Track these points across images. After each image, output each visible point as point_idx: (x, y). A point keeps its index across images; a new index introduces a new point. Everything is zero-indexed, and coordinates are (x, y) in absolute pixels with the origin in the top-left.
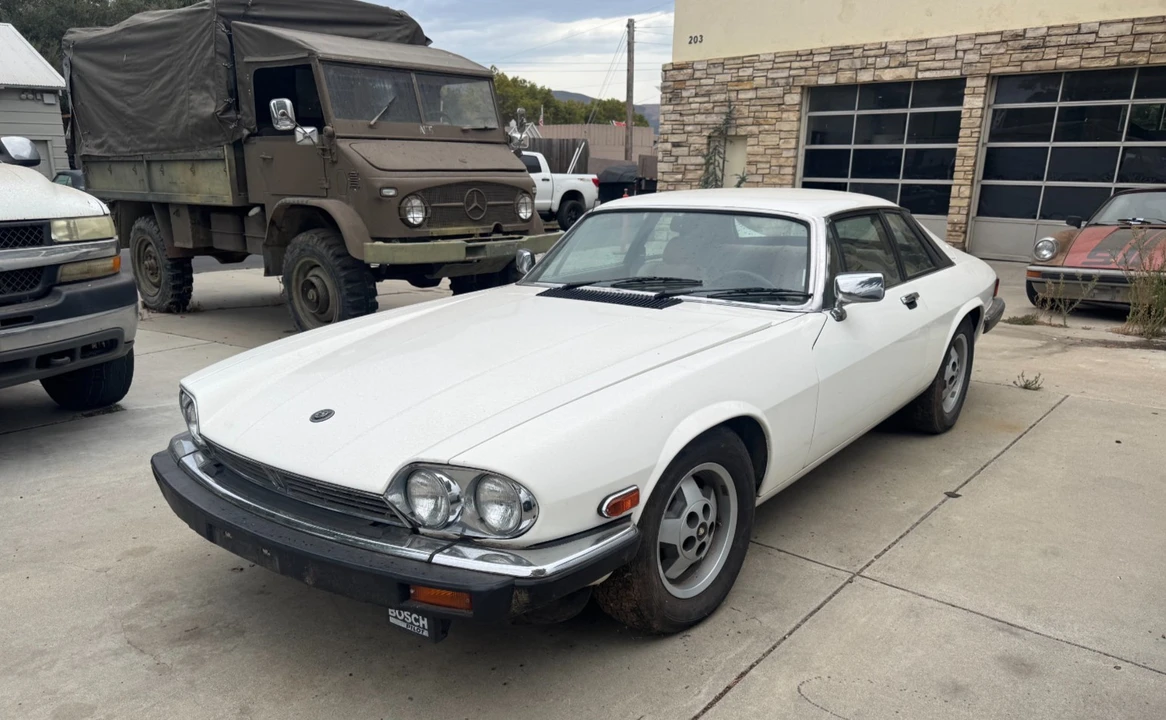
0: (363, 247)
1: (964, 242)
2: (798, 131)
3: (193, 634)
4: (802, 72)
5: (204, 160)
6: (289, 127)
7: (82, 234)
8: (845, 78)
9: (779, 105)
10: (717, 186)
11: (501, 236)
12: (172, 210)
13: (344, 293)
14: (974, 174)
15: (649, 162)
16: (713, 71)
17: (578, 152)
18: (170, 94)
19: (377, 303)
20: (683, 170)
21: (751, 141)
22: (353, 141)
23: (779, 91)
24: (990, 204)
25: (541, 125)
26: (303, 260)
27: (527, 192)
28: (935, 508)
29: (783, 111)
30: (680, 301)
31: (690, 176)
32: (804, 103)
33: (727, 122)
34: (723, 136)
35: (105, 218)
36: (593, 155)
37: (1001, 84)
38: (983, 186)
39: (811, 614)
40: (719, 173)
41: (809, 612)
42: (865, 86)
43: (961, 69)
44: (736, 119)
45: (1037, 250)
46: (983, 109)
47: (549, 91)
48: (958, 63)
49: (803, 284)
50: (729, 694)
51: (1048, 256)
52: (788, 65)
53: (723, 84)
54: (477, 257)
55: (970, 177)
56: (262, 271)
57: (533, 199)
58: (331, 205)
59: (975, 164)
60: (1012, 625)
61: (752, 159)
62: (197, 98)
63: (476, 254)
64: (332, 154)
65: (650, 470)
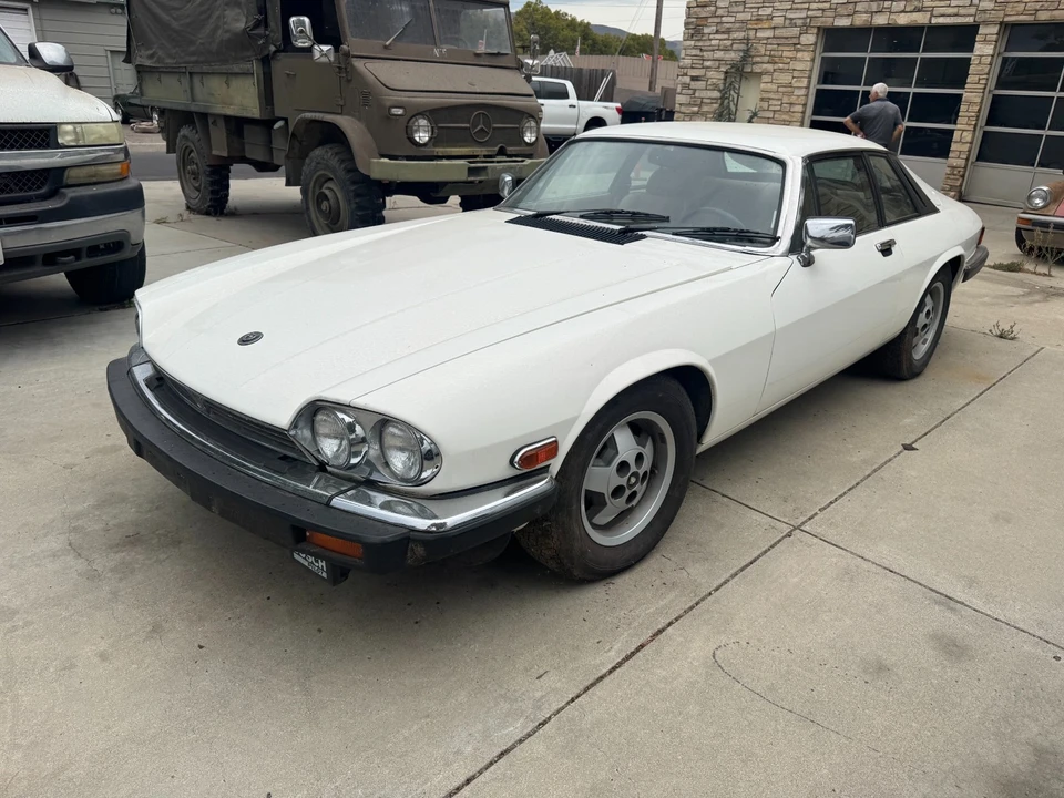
0: (370, 163)
1: (961, 185)
2: (811, 70)
3: (133, 540)
4: (819, 13)
5: (236, 74)
6: (306, 45)
7: (90, 139)
8: (860, 20)
9: (795, 44)
10: (730, 120)
11: (505, 158)
12: (210, 120)
13: (354, 206)
14: (977, 120)
15: (668, 94)
16: (735, 9)
17: (605, 81)
18: (209, 9)
19: (384, 217)
20: (699, 103)
21: (766, 78)
22: (367, 60)
23: (796, 31)
24: (991, 150)
25: (577, 54)
26: (318, 173)
27: (533, 117)
28: (890, 460)
29: (798, 51)
30: (644, 237)
31: (705, 109)
32: (819, 45)
33: (744, 59)
34: (739, 72)
35: (114, 124)
36: (619, 85)
37: (1013, 33)
38: (985, 132)
39: (742, 570)
40: (733, 109)
41: (740, 567)
42: (880, 30)
43: (975, 15)
44: (753, 57)
45: (1030, 198)
46: (993, 56)
47: (588, 24)
48: (972, 10)
49: (772, 226)
50: (640, 654)
51: (1040, 205)
52: (807, 6)
53: (742, 22)
54: (479, 178)
55: (974, 123)
56: (283, 180)
57: (538, 123)
58: (345, 123)
59: (979, 111)
60: (950, 598)
61: (765, 95)
62: (230, 13)
63: (478, 175)
64: (347, 72)
65: (573, 420)
